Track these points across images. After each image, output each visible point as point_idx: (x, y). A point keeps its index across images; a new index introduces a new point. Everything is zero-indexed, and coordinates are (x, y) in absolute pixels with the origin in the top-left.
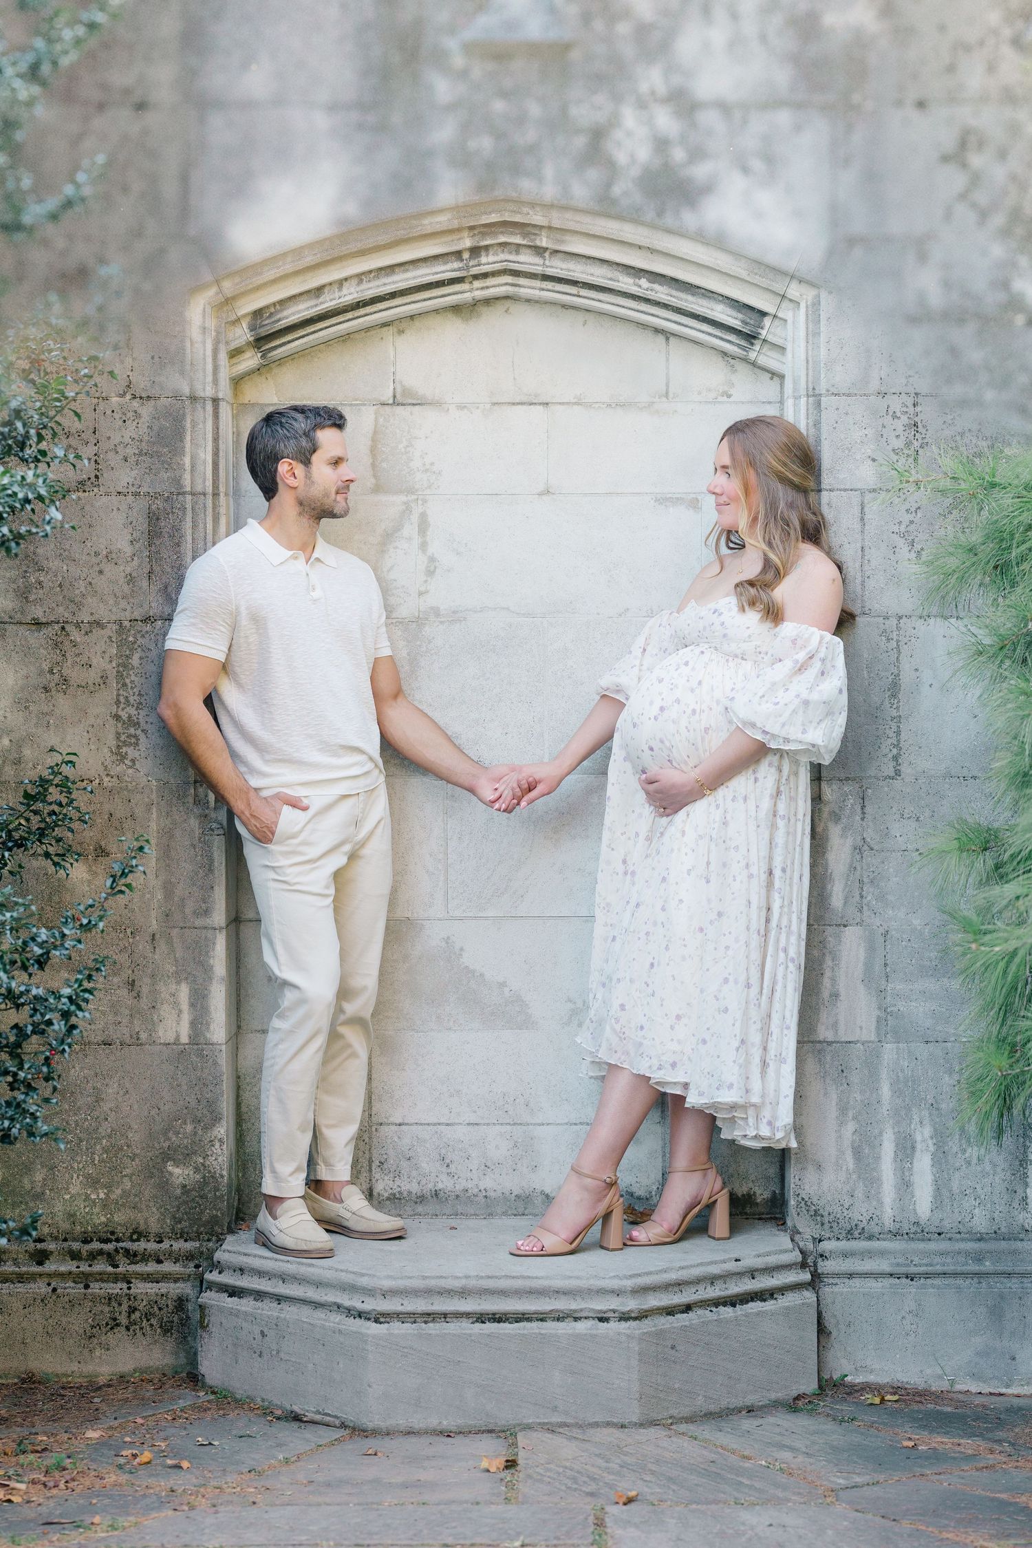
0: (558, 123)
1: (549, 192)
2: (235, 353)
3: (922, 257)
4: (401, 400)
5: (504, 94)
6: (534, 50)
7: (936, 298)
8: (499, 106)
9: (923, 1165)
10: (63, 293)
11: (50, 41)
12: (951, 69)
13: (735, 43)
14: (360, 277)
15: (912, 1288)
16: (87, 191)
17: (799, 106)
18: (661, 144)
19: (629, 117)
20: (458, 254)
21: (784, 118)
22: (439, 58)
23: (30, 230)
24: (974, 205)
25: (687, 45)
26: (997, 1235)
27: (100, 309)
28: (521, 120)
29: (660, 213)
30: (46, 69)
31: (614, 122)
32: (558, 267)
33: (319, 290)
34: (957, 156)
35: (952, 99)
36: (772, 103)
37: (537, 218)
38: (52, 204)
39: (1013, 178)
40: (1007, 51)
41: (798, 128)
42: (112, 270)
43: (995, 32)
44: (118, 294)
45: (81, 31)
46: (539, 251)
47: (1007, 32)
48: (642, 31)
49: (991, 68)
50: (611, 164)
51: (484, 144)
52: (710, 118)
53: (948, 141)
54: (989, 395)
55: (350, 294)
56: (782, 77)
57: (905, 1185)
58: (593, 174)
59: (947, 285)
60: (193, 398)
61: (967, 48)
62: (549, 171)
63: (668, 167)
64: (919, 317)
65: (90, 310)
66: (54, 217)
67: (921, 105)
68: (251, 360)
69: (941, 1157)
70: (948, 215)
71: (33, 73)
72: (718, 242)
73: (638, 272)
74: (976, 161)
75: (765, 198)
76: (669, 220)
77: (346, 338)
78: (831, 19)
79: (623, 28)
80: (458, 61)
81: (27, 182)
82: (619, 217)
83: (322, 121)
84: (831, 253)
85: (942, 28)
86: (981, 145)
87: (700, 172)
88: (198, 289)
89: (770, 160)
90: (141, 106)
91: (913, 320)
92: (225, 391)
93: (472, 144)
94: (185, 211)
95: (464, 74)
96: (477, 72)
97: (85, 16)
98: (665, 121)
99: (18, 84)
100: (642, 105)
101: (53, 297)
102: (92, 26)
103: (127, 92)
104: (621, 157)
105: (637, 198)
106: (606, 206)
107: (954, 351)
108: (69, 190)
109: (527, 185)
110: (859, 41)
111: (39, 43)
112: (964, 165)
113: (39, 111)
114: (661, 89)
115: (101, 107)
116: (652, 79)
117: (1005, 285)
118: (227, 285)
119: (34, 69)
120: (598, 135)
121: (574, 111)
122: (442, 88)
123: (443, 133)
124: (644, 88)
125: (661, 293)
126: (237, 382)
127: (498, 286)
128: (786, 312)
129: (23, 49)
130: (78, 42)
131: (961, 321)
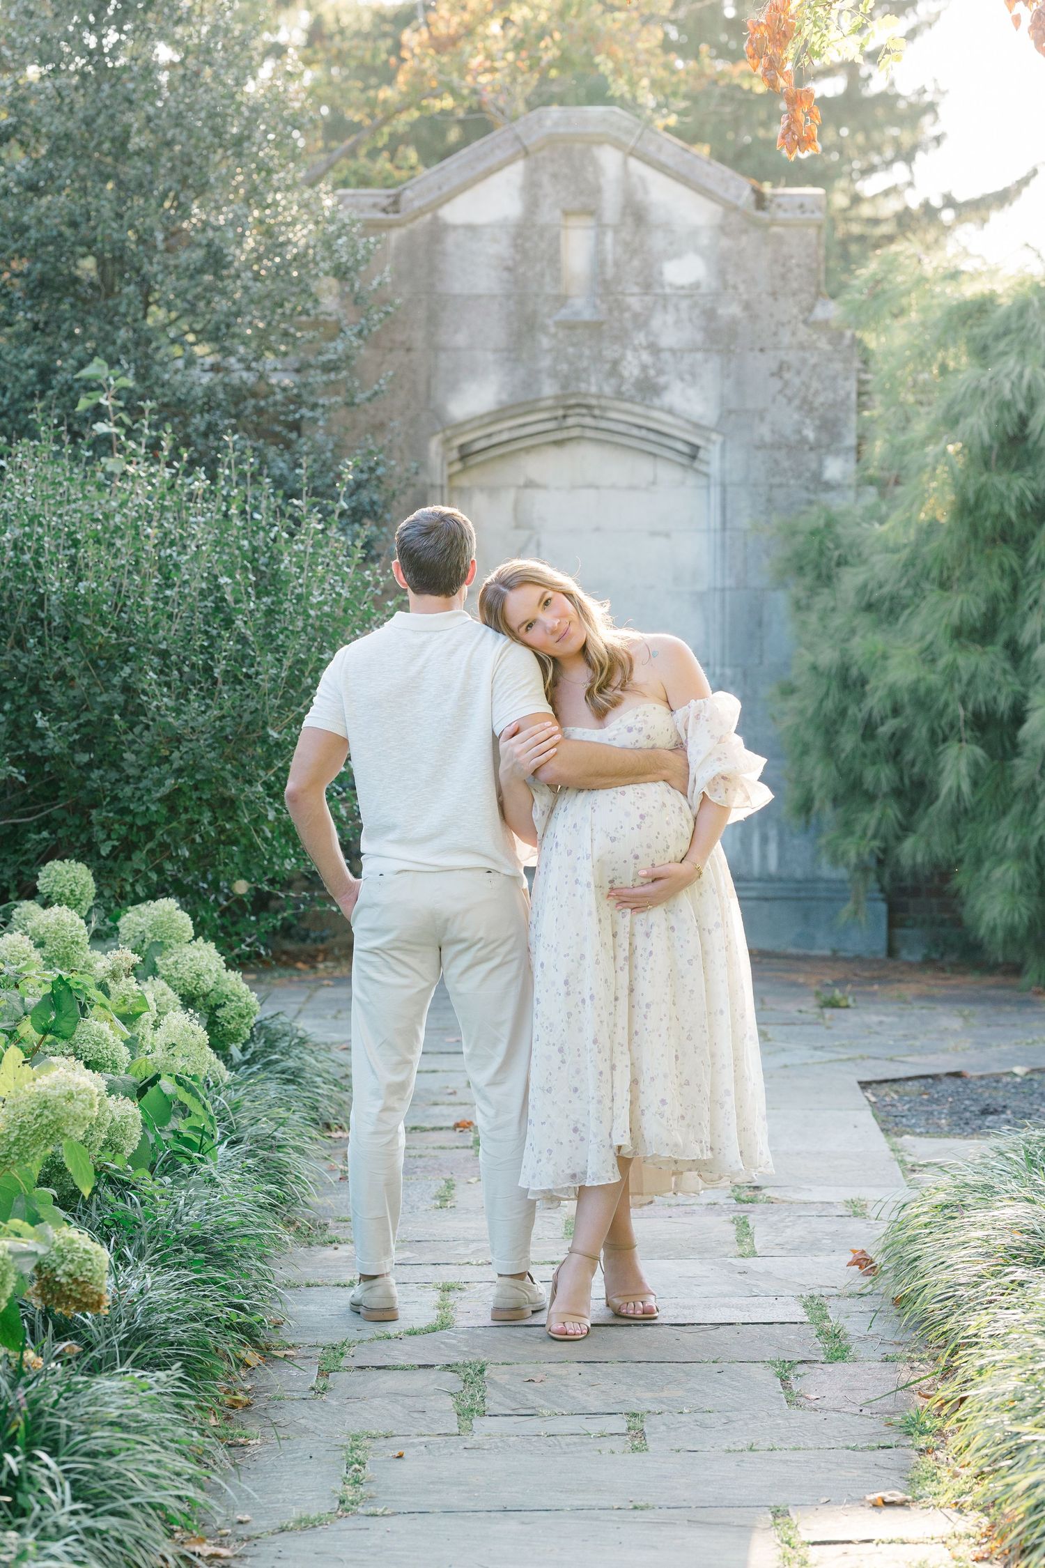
0: (598, 358)
1: (593, 389)
2: (451, 464)
3: (762, 419)
4: (530, 484)
5: (573, 345)
6: (586, 325)
7: (768, 438)
8: (571, 350)
9: (773, 849)
10: (373, 435)
11: (368, 320)
12: (775, 334)
13: (677, 322)
14: (511, 429)
15: (766, 905)
16: (384, 388)
17: (707, 351)
18: (644, 368)
19: (629, 355)
20: (556, 418)
21: (699, 356)
22: (544, 329)
23: (358, 405)
24: (785, 396)
25: (656, 323)
26: (807, 880)
27: (390, 441)
28: (581, 356)
29: (644, 399)
30: (365, 332)
31: (623, 357)
32: (603, 424)
33: (490, 435)
34: (778, 373)
35: (776, 347)
36: (694, 349)
37: (593, 402)
38: (368, 394)
39: (803, 383)
40: (801, 326)
41: (706, 361)
42: (396, 423)
43: (796, 317)
44: (398, 435)
45: (382, 315)
46: (594, 417)
47: (801, 317)
48: (636, 316)
49: (794, 334)
50: (621, 377)
51: (564, 367)
52: (666, 356)
53: (774, 366)
54: (792, 482)
55: (505, 437)
56: (699, 337)
57: (764, 857)
58: (613, 381)
59: (773, 431)
60: (432, 486)
61: (783, 325)
62: (593, 380)
63: (647, 378)
64: (761, 446)
65: (386, 442)
66: (369, 400)
67: (762, 350)
68: (457, 467)
69: (781, 844)
70: (774, 400)
71: (359, 334)
72: (670, 411)
73: (640, 427)
74: (787, 375)
75: (691, 392)
76: (647, 402)
77: (502, 456)
78: (721, 311)
79: (627, 315)
80: (552, 330)
81: (357, 384)
82: (626, 400)
83: (490, 357)
84: (721, 417)
85: (772, 315)
86: (789, 369)
87: (662, 380)
88: (434, 433)
89: (693, 375)
90: (409, 350)
91: (758, 448)
92: (445, 481)
93: (559, 368)
94: (429, 397)
95: (555, 336)
96: (561, 335)
97: (384, 309)
98: (646, 357)
99: (353, 338)
100: (635, 350)
101: (369, 436)
102: (387, 313)
103: (403, 343)
104: (626, 374)
105: (633, 392)
106: (619, 395)
107: (776, 462)
108: (376, 387)
109: (583, 386)
110: (734, 321)
111: (363, 321)
112: (781, 377)
113: (362, 351)
114: (644, 343)
115: (391, 350)
116: (640, 338)
117: (799, 432)
118: (449, 433)
119: (360, 332)
120: (616, 363)
121: (605, 353)
122: (545, 342)
123: (546, 362)
124: (636, 342)
125: (652, 436)
126: (450, 477)
127: (575, 432)
128: (711, 447)
129: (355, 324)
130: (380, 321)
131: (780, 448)
